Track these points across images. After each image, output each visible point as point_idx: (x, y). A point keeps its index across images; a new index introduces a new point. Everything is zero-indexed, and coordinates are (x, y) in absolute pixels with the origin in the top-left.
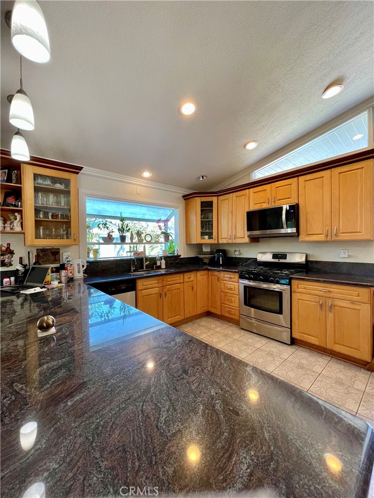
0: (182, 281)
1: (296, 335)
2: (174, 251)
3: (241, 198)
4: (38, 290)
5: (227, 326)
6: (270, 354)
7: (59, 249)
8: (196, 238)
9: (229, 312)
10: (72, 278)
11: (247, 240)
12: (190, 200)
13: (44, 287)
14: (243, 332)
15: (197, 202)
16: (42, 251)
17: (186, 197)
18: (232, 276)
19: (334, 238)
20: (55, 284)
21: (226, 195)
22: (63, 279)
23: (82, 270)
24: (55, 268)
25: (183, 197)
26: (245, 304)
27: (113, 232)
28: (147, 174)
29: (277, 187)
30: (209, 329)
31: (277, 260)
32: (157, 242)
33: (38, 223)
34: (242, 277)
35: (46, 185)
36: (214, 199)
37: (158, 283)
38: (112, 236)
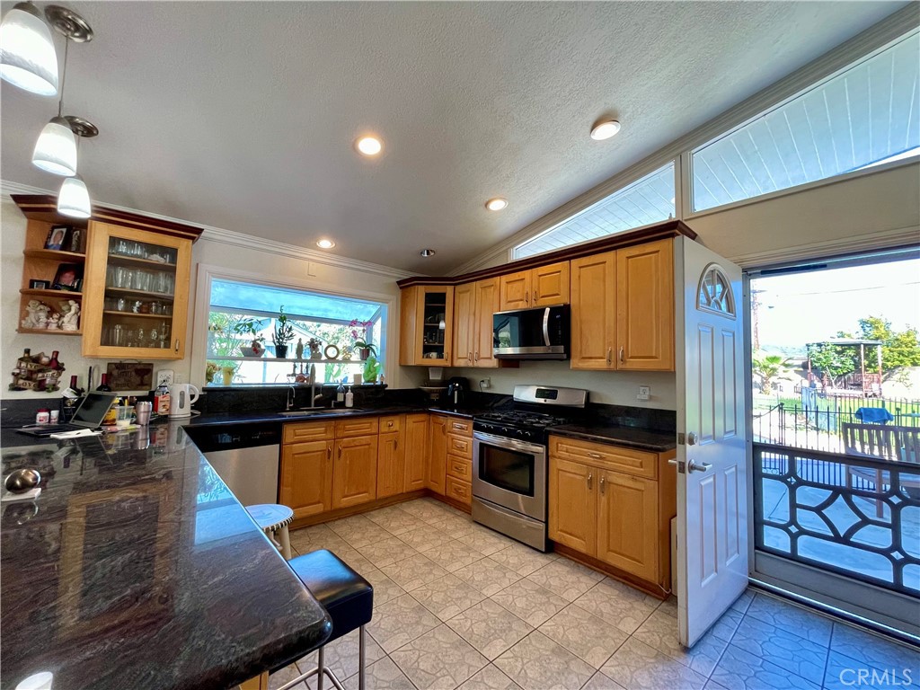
0: (375, 430)
1: (555, 536)
2: (375, 377)
3: (488, 290)
4: (86, 433)
5: (450, 515)
6: (502, 568)
7: (152, 364)
8: (416, 357)
9: (457, 490)
10: (166, 416)
11: (494, 363)
12: (412, 288)
13: (99, 429)
14: (474, 527)
15: (420, 293)
16: (117, 368)
17: (404, 285)
18: (464, 426)
19: (620, 366)
20: (124, 424)
21: (467, 285)
22: (142, 417)
23: (188, 403)
24: (136, 397)
25: (399, 283)
26: (481, 476)
27: (262, 339)
28: (325, 244)
29: (540, 276)
30: (416, 519)
31: (541, 401)
32: (346, 361)
33: (109, 320)
34: (477, 427)
35: (133, 256)
36: (449, 290)
37: (325, 432)
38: (259, 346)
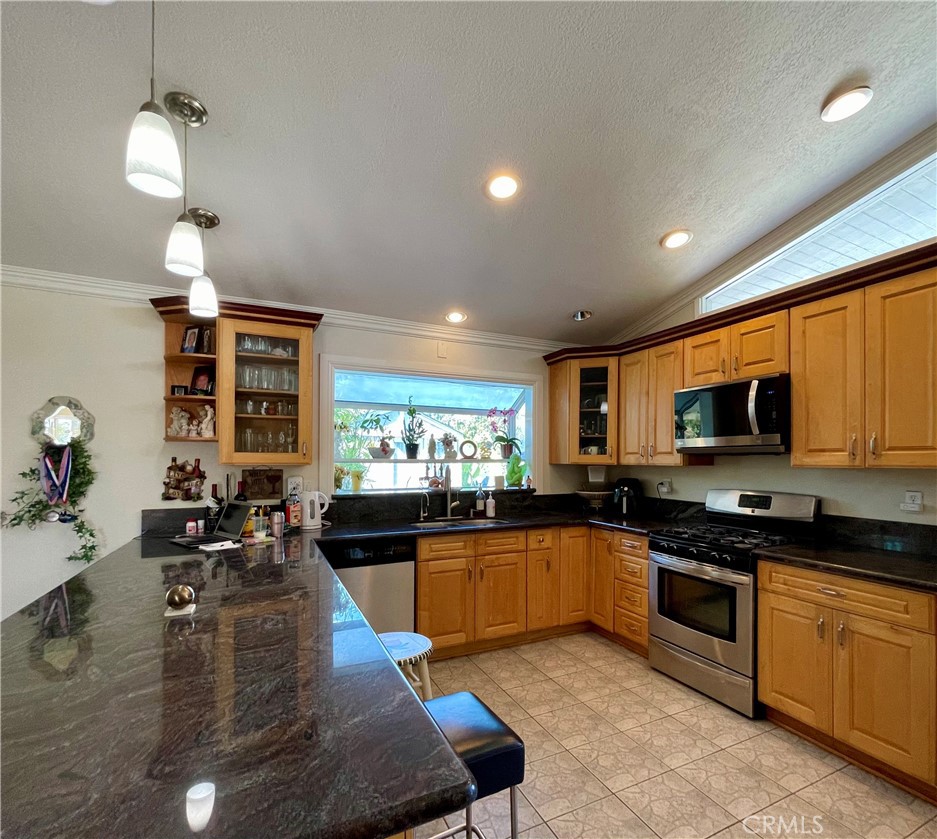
0: (522, 547)
1: (768, 698)
2: (520, 479)
3: (665, 359)
4: (228, 545)
5: (621, 658)
6: (692, 732)
7: (281, 471)
8: (571, 454)
9: (629, 627)
10: (298, 527)
11: (676, 459)
12: (559, 364)
13: (239, 541)
14: (653, 675)
15: (573, 369)
16: (251, 475)
17: (552, 360)
18: (636, 544)
19: (871, 461)
20: (261, 536)
21: (636, 354)
22: (276, 529)
23: (319, 513)
24: (270, 506)
25: (546, 358)
26: (662, 611)
27: (390, 438)
28: (456, 317)
29: (743, 334)
30: (577, 659)
31: (748, 511)
32: (485, 459)
33: (241, 424)
34: (655, 546)
35: (258, 352)
36: (612, 363)
37: (465, 548)
38: (388, 445)
